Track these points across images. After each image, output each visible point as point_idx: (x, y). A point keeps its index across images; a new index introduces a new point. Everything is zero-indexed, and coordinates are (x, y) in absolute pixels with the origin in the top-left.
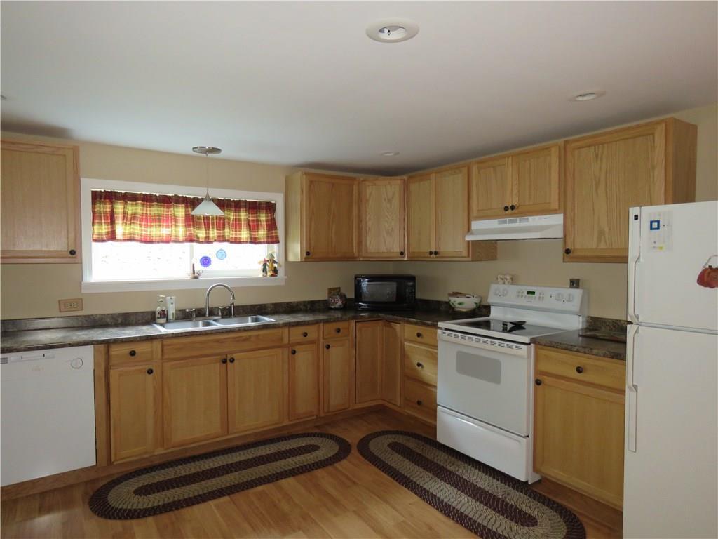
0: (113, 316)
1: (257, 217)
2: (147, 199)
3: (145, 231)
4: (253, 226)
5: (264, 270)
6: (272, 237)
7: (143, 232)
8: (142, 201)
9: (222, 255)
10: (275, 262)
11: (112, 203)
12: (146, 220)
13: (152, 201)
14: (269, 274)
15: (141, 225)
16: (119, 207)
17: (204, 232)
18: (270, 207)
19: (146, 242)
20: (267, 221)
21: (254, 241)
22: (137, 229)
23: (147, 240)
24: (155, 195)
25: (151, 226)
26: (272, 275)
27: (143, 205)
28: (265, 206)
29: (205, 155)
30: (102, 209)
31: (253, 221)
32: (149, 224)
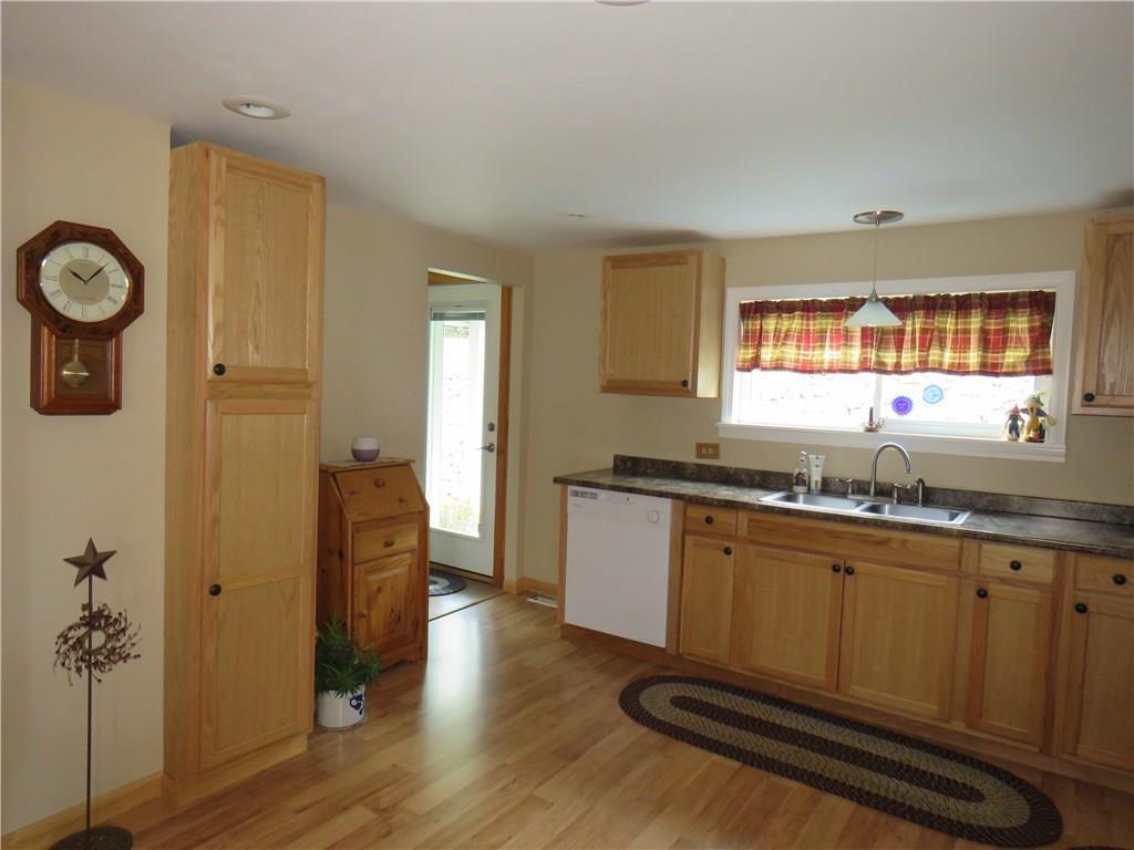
0: (750, 473)
1: (1004, 323)
2: (809, 308)
3: (804, 355)
4: (993, 342)
5: (1014, 429)
6: (1035, 363)
7: (801, 357)
8: (803, 310)
9: (936, 396)
10: (1040, 413)
11: (762, 317)
12: (805, 338)
13: (815, 310)
14: (1024, 436)
15: (798, 347)
16: (771, 324)
17: (895, 354)
18: (1042, 303)
19: (803, 371)
20: (1032, 330)
21: (989, 369)
22: (791, 353)
23: (806, 369)
24: (821, 302)
25: (814, 347)
26: (1030, 440)
27: (802, 317)
28: (1027, 300)
29: (874, 226)
30: (750, 327)
31: (997, 331)
32: (811, 344)
